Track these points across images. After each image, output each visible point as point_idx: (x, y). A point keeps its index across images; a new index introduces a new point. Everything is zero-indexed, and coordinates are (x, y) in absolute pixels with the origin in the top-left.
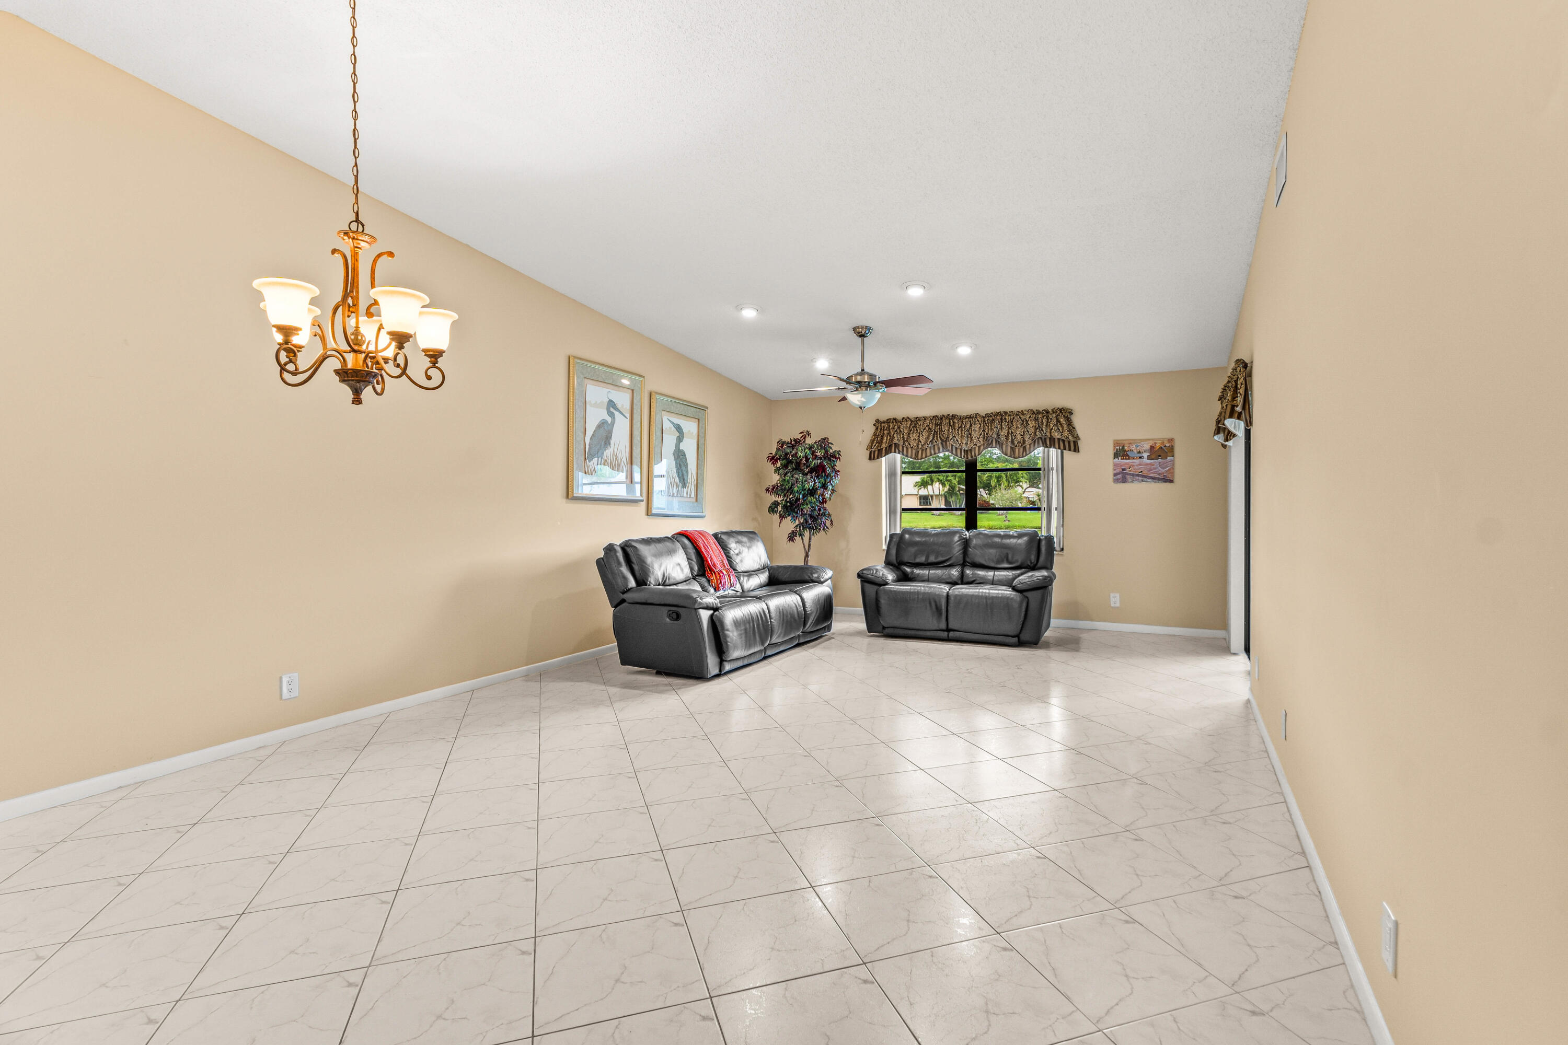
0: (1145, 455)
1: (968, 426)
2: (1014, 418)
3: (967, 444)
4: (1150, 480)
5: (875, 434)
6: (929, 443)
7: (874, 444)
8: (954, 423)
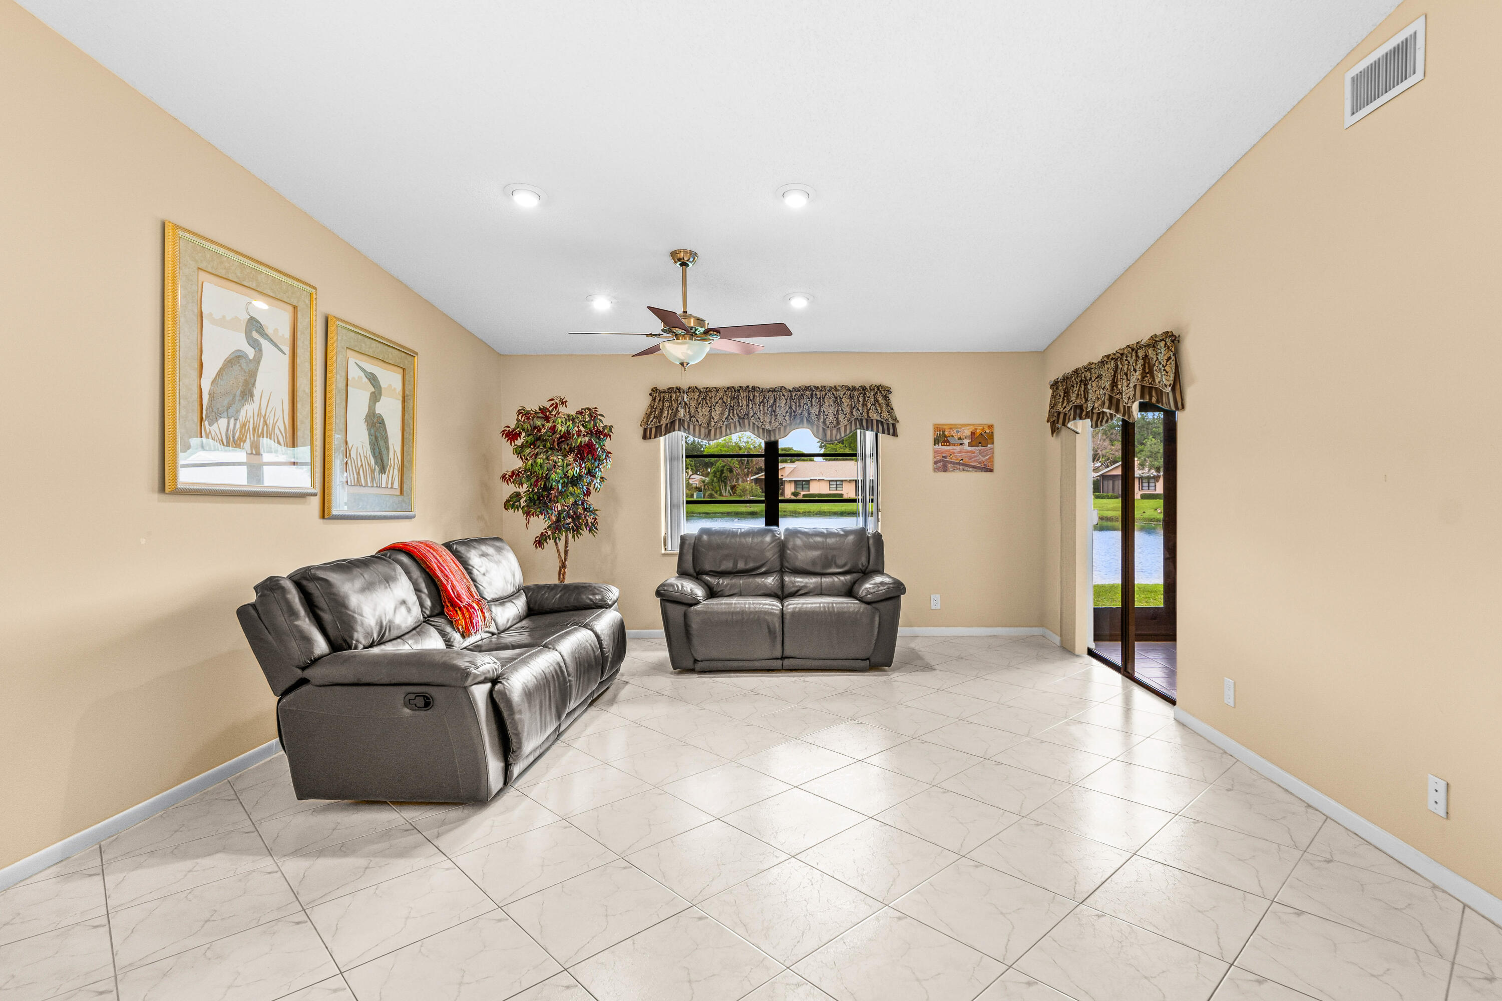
0: (966, 442)
1: (772, 402)
2: (826, 394)
3: (770, 422)
4: (971, 469)
5: (652, 407)
6: (724, 420)
7: (651, 420)
8: (754, 396)
